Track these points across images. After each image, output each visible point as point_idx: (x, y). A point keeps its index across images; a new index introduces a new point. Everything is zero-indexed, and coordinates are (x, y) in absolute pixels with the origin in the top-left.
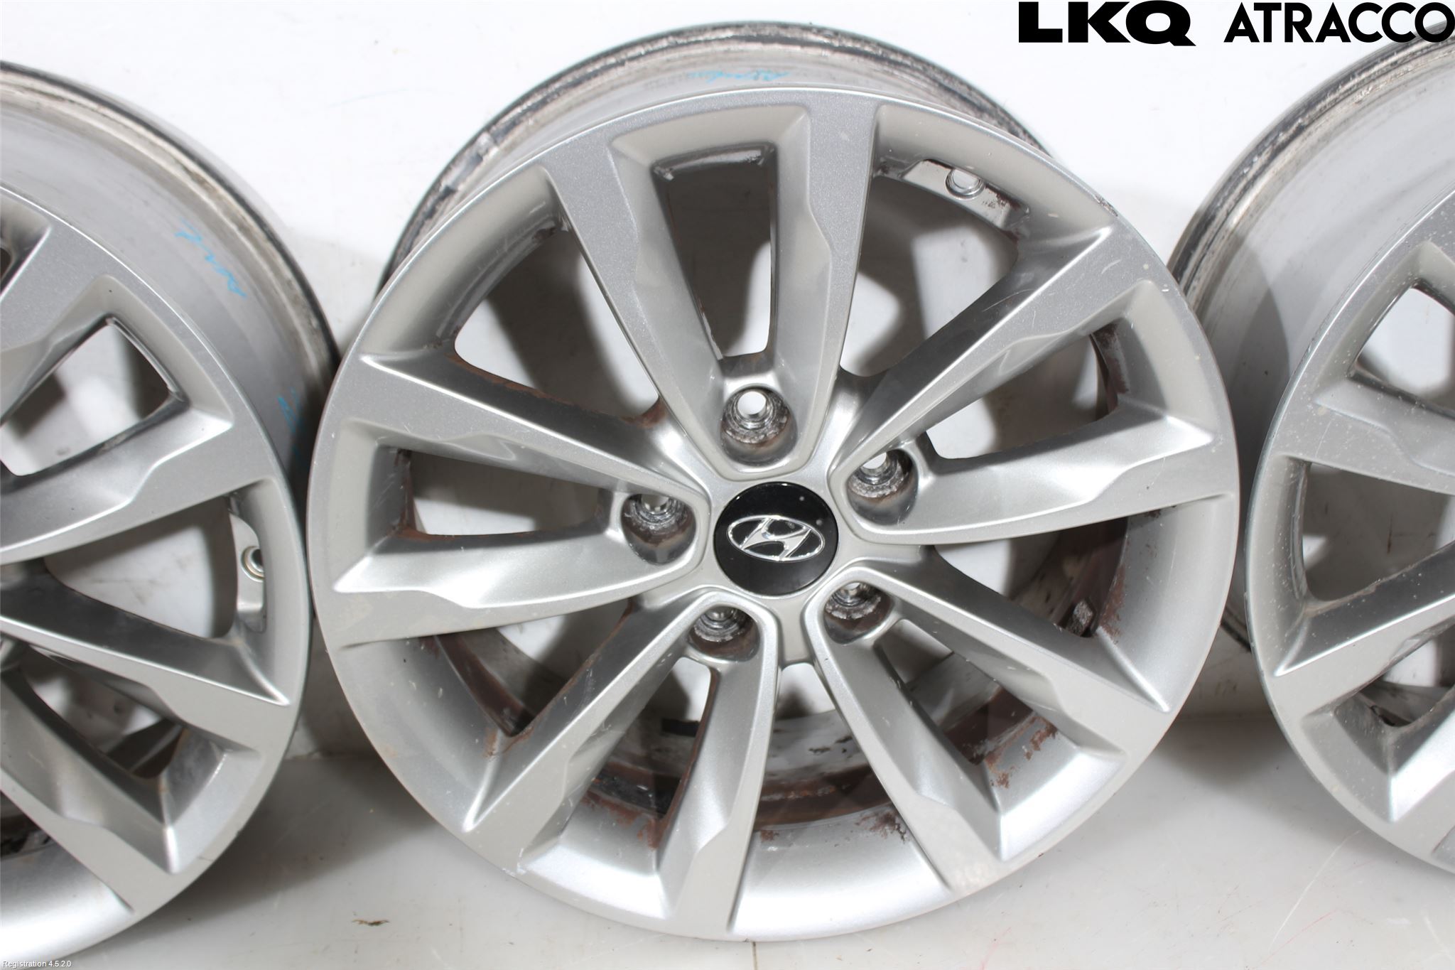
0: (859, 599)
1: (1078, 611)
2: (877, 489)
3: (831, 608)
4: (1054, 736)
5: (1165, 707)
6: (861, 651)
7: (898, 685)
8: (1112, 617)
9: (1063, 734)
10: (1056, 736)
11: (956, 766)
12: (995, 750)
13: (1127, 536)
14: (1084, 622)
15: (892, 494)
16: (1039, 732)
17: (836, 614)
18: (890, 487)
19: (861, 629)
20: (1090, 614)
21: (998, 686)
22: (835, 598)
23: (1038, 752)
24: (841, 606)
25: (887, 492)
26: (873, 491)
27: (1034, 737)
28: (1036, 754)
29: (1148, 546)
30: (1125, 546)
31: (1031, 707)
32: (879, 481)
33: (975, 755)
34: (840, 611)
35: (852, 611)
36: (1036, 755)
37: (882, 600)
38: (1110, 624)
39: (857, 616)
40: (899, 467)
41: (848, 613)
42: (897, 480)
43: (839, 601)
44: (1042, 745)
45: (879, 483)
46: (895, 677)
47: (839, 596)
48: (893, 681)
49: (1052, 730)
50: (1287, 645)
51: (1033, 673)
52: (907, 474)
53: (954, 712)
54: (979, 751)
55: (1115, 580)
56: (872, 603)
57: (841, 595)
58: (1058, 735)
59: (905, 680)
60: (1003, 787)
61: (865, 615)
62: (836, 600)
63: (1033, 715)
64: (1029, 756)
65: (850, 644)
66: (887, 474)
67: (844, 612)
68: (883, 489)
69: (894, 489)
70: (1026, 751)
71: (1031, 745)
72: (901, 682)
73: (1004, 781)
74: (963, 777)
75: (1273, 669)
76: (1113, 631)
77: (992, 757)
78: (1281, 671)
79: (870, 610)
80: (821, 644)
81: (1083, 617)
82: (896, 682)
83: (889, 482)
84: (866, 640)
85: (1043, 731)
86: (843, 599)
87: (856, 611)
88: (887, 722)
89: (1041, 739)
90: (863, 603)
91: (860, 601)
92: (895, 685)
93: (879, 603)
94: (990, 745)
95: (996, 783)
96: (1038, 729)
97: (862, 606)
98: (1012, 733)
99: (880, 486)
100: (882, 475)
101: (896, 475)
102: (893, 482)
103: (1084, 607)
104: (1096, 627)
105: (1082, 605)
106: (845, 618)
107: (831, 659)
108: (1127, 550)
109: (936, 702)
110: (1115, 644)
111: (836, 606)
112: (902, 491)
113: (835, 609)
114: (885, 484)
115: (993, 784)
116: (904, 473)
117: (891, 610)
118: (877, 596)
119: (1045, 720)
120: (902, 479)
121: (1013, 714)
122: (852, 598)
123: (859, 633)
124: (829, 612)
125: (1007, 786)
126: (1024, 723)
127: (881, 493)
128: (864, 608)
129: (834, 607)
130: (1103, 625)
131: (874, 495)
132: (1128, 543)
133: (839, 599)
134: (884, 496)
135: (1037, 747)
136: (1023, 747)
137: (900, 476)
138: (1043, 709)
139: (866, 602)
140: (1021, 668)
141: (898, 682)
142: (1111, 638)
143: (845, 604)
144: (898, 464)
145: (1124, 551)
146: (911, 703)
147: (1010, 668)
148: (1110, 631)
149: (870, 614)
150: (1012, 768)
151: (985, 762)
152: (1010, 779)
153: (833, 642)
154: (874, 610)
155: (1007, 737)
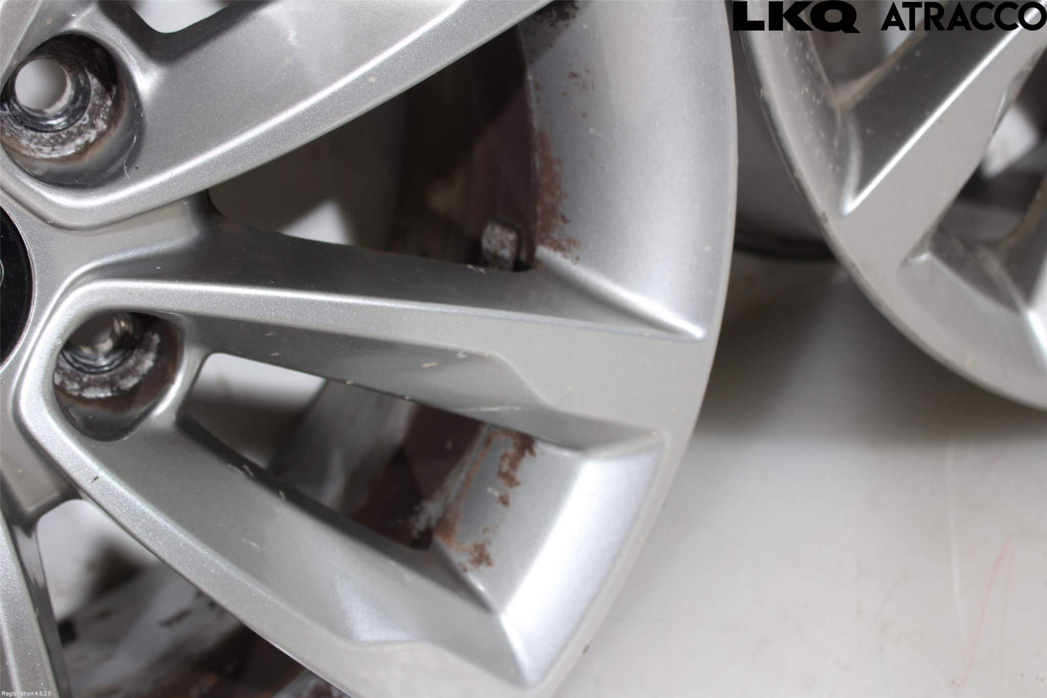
0: (121, 352)
1: (489, 242)
2: (71, 137)
3: (76, 386)
4: (532, 452)
5: (697, 331)
6: (158, 438)
7: (247, 474)
8: (554, 222)
9: (544, 441)
10: (536, 450)
11: (392, 564)
12: (445, 512)
13: (530, 77)
14: (507, 253)
15: (101, 135)
16: (505, 455)
17: (90, 394)
18: (93, 126)
19: (144, 403)
20: (512, 236)
21: (410, 404)
22: (76, 365)
23: (517, 489)
24: (93, 377)
25: (92, 136)
26: (64, 143)
27: (500, 467)
28: (515, 494)
29: (574, 75)
30: (532, 94)
31: (478, 417)
32: (68, 121)
33: (415, 534)
34: (95, 386)
35: (117, 377)
36: (517, 495)
37: (161, 337)
38: (556, 236)
39: (130, 383)
40: (94, 82)
41: (111, 384)
42: (102, 106)
43: (86, 369)
44: (519, 475)
45: (70, 124)
46: (237, 461)
47: (83, 361)
48: (236, 469)
49: (526, 443)
50: (841, 162)
51: (472, 358)
52: (114, 90)
53: (354, 481)
54: (420, 524)
55: (538, 162)
56: (147, 350)
57: (87, 358)
58: (540, 447)
59: (261, 463)
60: (483, 567)
61: (144, 376)
62: (79, 369)
63: (484, 431)
64: (504, 501)
65: (132, 434)
66: (78, 104)
67: (103, 384)
68: (80, 133)
69: (101, 125)
70: (496, 494)
71: (501, 482)
72: (253, 467)
73: (482, 557)
74: (410, 577)
75: (837, 202)
76: (564, 244)
77: (445, 525)
78: (851, 205)
79: (148, 363)
80: (73, 456)
81: (503, 246)
82: (243, 470)
83: (86, 115)
84: (158, 417)
85: (512, 451)
86: (92, 363)
87: (123, 376)
88: (253, 544)
89: (514, 465)
90: (131, 355)
91: (123, 355)
92: (242, 475)
93: (160, 345)
94: (432, 509)
95: (469, 566)
96: (501, 452)
97: (131, 362)
98: (462, 476)
99: (74, 129)
100: (71, 109)
101: (94, 99)
102: (94, 114)
103: (498, 230)
104: (532, 251)
105: (493, 229)
106: (109, 394)
107: (105, 476)
108: (538, 100)
109: (320, 476)
110: (575, 264)
111: (85, 379)
112: (116, 123)
113: (84, 386)
114: (80, 122)
115: (465, 570)
116: (107, 88)
117: (182, 344)
118: (150, 333)
119: (508, 431)
120: (109, 103)
121: (449, 445)
122: (107, 356)
123: (143, 409)
124: (76, 394)
125: (489, 563)
126: (476, 451)
127: (79, 141)
128: (138, 363)
129: (80, 382)
130: (542, 242)
131: (69, 150)
132: (537, 87)
133: (85, 365)
134: (88, 146)
135: (511, 481)
136: (490, 490)
137: (103, 98)
138: (494, 413)
139: (136, 352)
140: (445, 357)
141: (246, 467)
142: (565, 256)
143: (99, 370)
144: (90, 76)
145: (533, 105)
146: (281, 493)
147: (427, 365)
148: (558, 247)
149: (151, 371)
150: (486, 530)
151: (438, 539)
152: (490, 550)
153: (96, 444)
154: (156, 361)
155: (454, 484)
